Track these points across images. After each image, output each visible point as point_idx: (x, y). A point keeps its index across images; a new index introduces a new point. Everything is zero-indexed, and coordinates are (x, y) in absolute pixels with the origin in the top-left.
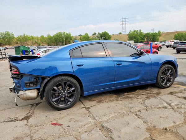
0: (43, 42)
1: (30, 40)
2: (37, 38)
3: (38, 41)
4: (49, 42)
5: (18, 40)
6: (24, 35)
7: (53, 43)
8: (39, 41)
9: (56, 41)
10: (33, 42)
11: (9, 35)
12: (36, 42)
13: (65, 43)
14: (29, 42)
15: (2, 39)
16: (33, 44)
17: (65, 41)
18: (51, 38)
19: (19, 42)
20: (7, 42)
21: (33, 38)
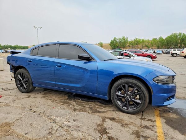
0: (153, 45)
1: (141, 43)
2: (148, 41)
3: (148, 44)
4: (159, 45)
5: (131, 44)
6: (137, 39)
7: (164, 46)
8: (150, 44)
9: (168, 43)
10: (143, 45)
11: (124, 40)
12: (146, 45)
13: (179, 46)
14: (140, 46)
15: (119, 43)
16: (143, 47)
17: (180, 43)
18: (163, 40)
19: (131, 45)
20: (122, 45)
21: (143, 41)
